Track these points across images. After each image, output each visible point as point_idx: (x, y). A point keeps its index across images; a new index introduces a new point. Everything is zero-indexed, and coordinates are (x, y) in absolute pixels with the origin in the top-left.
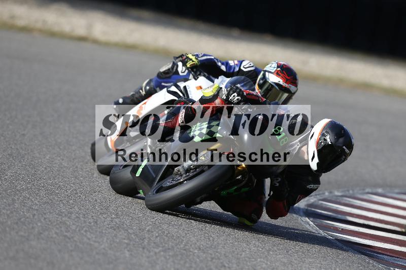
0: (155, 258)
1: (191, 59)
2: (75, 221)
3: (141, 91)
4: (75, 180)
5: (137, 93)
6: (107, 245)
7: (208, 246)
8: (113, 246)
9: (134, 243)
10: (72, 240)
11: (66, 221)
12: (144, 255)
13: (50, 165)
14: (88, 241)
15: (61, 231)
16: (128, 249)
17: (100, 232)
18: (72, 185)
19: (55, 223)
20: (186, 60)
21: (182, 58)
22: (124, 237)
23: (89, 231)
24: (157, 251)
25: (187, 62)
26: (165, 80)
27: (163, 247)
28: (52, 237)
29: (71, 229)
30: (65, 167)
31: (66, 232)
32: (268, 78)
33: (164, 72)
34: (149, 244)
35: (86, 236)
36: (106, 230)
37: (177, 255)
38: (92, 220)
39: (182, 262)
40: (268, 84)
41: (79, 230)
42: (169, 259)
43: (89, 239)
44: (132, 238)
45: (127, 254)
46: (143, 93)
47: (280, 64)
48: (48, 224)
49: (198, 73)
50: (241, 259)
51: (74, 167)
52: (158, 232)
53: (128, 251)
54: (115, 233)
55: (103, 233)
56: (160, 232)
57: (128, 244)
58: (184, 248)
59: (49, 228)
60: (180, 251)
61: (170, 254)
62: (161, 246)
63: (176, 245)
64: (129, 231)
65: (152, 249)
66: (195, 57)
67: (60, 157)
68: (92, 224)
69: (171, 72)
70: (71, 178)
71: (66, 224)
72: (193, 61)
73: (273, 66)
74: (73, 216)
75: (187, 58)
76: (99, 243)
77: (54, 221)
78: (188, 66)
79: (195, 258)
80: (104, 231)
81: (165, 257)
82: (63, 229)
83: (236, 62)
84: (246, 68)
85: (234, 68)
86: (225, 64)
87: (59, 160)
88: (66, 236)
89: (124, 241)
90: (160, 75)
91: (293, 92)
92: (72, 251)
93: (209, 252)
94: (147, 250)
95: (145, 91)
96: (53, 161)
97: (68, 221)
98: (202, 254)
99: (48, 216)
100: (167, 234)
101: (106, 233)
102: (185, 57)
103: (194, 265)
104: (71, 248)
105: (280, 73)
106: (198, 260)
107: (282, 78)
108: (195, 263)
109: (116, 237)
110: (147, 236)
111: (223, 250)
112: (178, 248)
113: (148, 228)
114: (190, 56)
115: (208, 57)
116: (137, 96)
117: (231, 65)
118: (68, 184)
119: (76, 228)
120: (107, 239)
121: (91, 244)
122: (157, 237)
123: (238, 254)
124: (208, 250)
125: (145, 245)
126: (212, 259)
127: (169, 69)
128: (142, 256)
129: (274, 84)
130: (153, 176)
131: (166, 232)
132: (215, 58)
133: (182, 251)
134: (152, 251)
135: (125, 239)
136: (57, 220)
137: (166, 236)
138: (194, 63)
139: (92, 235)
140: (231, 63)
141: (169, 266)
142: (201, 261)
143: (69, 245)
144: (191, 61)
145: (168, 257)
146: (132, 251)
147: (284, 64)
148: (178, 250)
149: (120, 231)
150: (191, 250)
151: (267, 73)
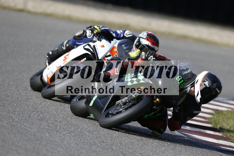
0: (63, 137)
1: (96, 29)
2: (18, 116)
3: (63, 47)
4: (17, 92)
5: (60, 48)
6: (36, 130)
7: (94, 130)
8: (39, 130)
9: (52, 128)
10: (16, 127)
11: (12, 116)
12: (57, 135)
13: (3, 84)
14: (25, 127)
15: (9, 122)
16: (48, 132)
17: (32, 122)
18: (15, 95)
19: (6, 117)
20: (94, 29)
21: (91, 28)
22: (46, 125)
23: (26, 122)
24: (65, 133)
25: (94, 31)
26: (78, 41)
27: (68, 131)
28: (4, 125)
29: (15, 120)
30: (11, 84)
31: (12, 122)
32: (142, 42)
33: (78, 36)
34: (60, 129)
35: (23, 125)
36: (35, 121)
37: (76, 135)
38: (27, 116)
39: (79, 140)
40: (142, 45)
41: (20, 121)
42: (72, 137)
43: (25, 126)
44: (50, 125)
45: (48, 135)
46: (64, 48)
47: (149, 33)
48: (2, 118)
49: (101, 37)
50: (113, 138)
51: (17, 85)
52: (65, 122)
53: (48, 133)
54: (41, 123)
55: (33, 123)
56: (66, 122)
57: (48, 129)
58: (80, 132)
59: (2, 120)
60: (78, 133)
61: (72, 135)
62: (67, 130)
63: (76, 130)
64: (49, 121)
65: (62, 132)
66: (98, 27)
67: (8, 79)
68: (27, 117)
69: (82, 36)
70: (15, 91)
71: (12, 117)
72: (98, 30)
73: (145, 34)
74: (16, 113)
75: (94, 28)
76: (31, 128)
77: (5, 116)
78: (95, 33)
79: (87, 137)
80: (34, 122)
81: (70, 137)
82: (10, 121)
83: (121, 31)
84: (127, 35)
85: (120, 35)
86: (115, 32)
87: (8, 81)
88: (12, 125)
89: (46, 127)
90: (75, 38)
91: (156, 50)
92: (15, 133)
93: (95, 133)
94: (59, 133)
95: (66, 47)
96: (4, 81)
97: (13, 116)
98: (91, 135)
99: (2, 113)
100: (71, 123)
101: (35, 123)
102: (93, 28)
103: (86, 141)
104: (15, 132)
105: (149, 39)
106: (88, 138)
107: (150, 42)
108: (87, 140)
109: (41, 125)
110: (59, 124)
111: (103, 132)
112: (77, 131)
113: (59, 120)
114: (96, 27)
115: (105, 28)
116: (60, 50)
117: (118, 33)
118: (13, 95)
119: (18, 120)
120: (36, 126)
121: (26, 130)
122: (64, 125)
123: (111, 134)
124: (94, 133)
125: (57, 130)
126: (97, 137)
127: (81, 34)
128: (56, 136)
129: (145, 45)
130: (102, 106)
131: (70, 122)
132: (109, 29)
133: (79, 133)
134: (62, 133)
135: (46, 126)
136: (7, 116)
137: (70, 124)
138: (98, 31)
139: (27, 124)
140: (118, 32)
141: (71, 141)
142: (90, 139)
143: (14, 130)
144: (96, 30)
145: (71, 137)
146: (50, 133)
147: (151, 33)
148: (77, 132)
149: (43, 122)
150: (85, 132)
151: (141, 39)
